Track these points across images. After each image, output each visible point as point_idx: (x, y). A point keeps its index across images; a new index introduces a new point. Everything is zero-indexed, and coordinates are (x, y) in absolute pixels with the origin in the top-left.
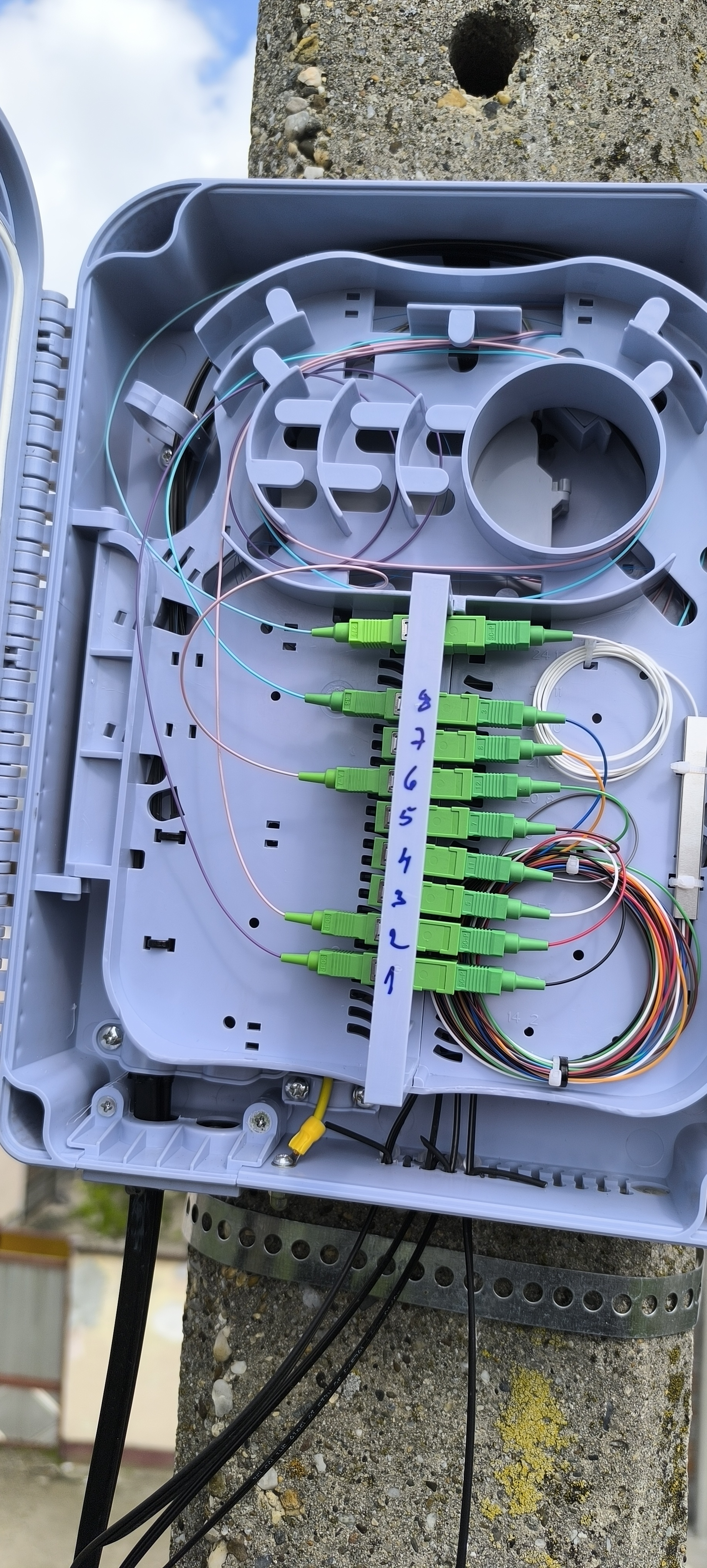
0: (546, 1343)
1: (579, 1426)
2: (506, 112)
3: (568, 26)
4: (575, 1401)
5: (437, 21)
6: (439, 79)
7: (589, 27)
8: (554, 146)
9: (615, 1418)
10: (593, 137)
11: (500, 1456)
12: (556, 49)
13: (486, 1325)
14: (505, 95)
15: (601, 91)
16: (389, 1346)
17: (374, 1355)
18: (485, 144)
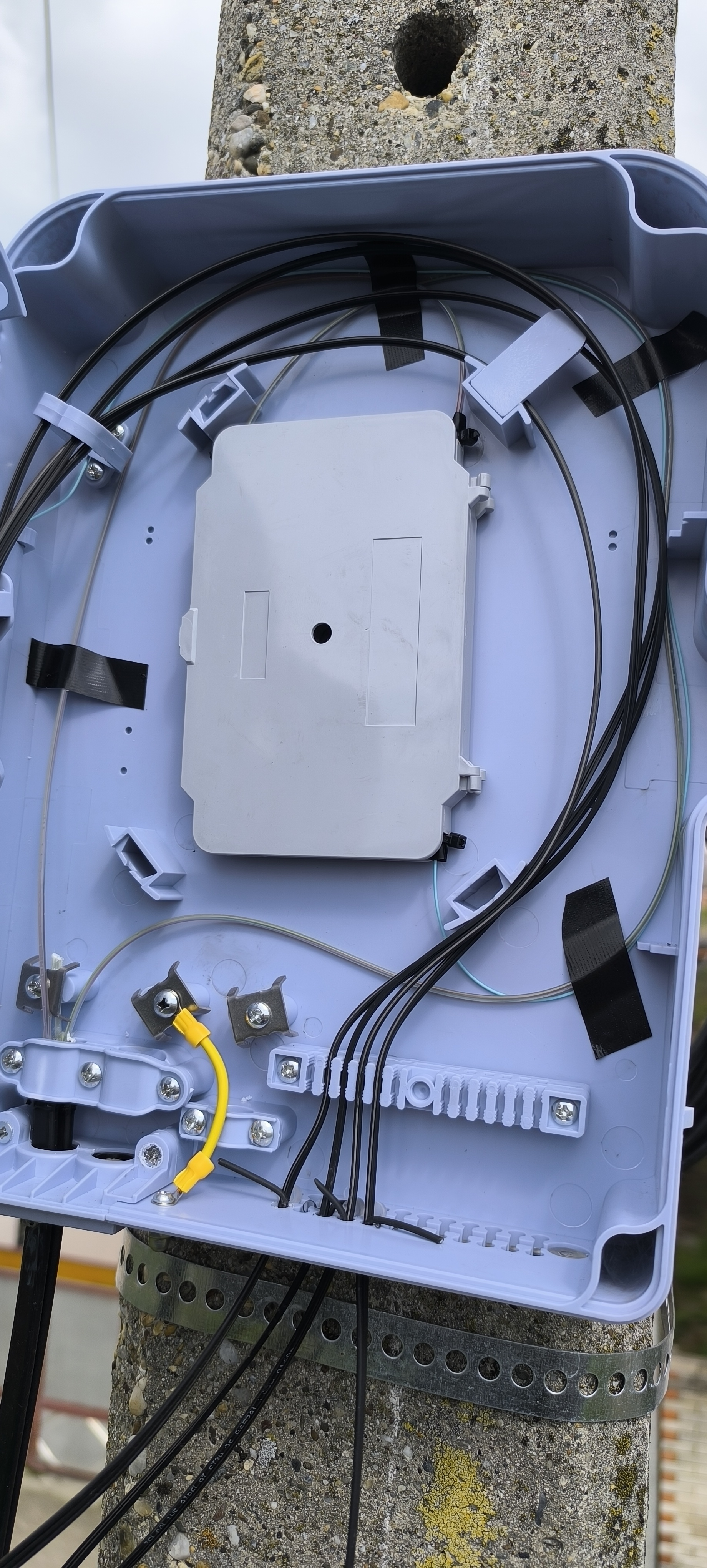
0: (473, 1420)
1: (508, 1518)
2: (447, 109)
3: (512, 16)
4: (504, 1489)
5: (379, 26)
6: (380, 83)
7: (533, 14)
8: (495, 139)
9: (548, 1512)
10: (536, 125)
11: (422, 1544)
12: (499, 40)
13: (409, 1395)
14: (448, 93)
15: (545, 78)
16: (306, 1411)
17: (291, 1419)
18: (425, 143)
